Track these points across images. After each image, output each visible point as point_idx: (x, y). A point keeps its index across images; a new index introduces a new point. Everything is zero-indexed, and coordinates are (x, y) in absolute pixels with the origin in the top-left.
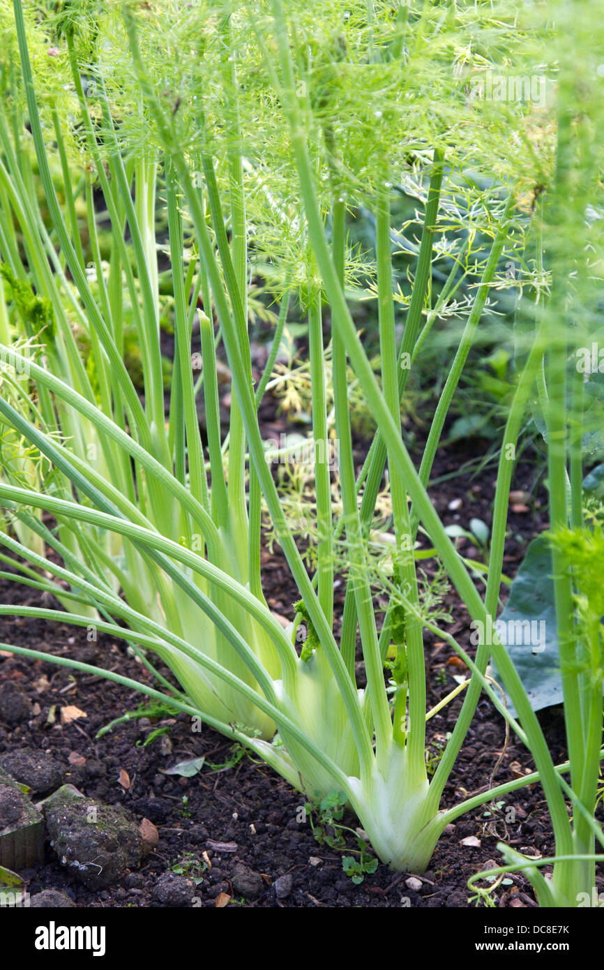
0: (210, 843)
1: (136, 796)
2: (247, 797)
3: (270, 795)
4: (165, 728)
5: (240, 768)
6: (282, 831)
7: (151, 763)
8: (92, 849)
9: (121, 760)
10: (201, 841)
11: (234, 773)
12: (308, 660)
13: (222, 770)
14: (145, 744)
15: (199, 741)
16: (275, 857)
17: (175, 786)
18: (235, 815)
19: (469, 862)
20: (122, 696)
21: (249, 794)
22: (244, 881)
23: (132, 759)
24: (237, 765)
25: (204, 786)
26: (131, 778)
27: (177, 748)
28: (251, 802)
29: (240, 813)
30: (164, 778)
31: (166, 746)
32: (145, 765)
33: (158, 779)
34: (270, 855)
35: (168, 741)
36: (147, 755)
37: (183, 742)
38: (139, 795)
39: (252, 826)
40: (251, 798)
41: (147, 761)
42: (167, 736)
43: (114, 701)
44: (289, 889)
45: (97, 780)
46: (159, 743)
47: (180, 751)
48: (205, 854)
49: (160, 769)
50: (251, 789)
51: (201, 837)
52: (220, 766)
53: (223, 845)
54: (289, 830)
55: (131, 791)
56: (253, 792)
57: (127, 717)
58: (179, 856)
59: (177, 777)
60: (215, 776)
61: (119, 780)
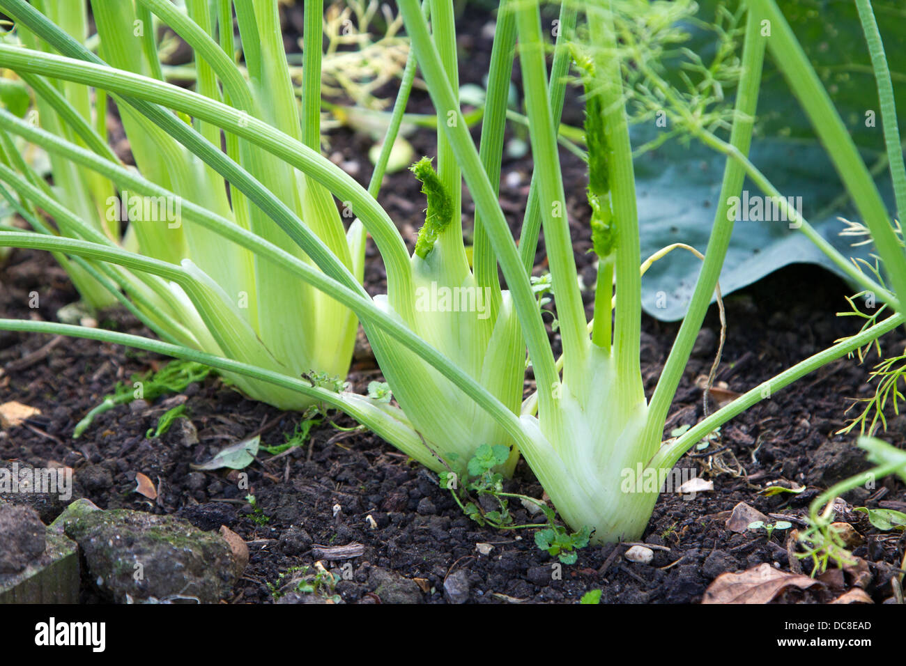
0: (317, 549)
1: (170, 507)
2: (340, 481)
3: (372, 475)
4: (181, 407)
5: (311, 445)
6: (412, 519)
7: (176, 458)
8: (177, 575)
9: (129, 461)
10: (302, 551)
11: (306, 453)
12: (428, 255)
13: (287, 452)
14: (158, 434)
15: (235, 420)
16: (422, 553)
17: (224, 485)
18: (337, 508)
19: (704, 513)
20: (81, 379)
21: (341, 477)
22: (396, 591)
23: (148, 457)
24: (306, 442)
25: (271, 477)
26: (156, 482)
27: (203, 434)
28: (349, 488)
29: (342, 502)
30: (204, 477)
31: (190, 434)
32: (168, 462)
33: (196, 480)
34: (413, 552)
35: (190, 424)
36: (168, 449)
37: (208, 424)
38: (172, 505)
39: (369, 517)
40: (346, 482)
41: (170, 457)
42: (186, 418)
43: (70, 388)
44: (467, 590)
45: (104, 494)
46: (179, 428)
47: (210, 437)
48: (319, 564)
49: (192, 465)
50: (342, 470)
51: (301, 544)
52: (282, 446)
53: (340, 549)
54: (422, 515)
55: (160, 502)
56: (347, 474)
57: (109, 402)
58: (281, 575)
59: (224, 470)
60: (281, 462)
61: (137, 489)
